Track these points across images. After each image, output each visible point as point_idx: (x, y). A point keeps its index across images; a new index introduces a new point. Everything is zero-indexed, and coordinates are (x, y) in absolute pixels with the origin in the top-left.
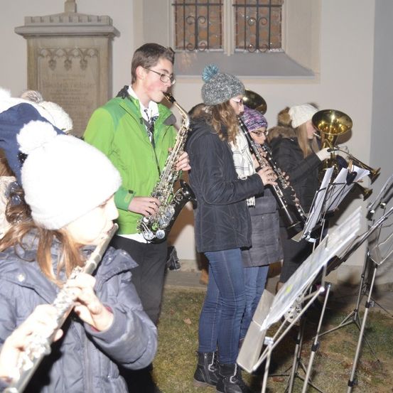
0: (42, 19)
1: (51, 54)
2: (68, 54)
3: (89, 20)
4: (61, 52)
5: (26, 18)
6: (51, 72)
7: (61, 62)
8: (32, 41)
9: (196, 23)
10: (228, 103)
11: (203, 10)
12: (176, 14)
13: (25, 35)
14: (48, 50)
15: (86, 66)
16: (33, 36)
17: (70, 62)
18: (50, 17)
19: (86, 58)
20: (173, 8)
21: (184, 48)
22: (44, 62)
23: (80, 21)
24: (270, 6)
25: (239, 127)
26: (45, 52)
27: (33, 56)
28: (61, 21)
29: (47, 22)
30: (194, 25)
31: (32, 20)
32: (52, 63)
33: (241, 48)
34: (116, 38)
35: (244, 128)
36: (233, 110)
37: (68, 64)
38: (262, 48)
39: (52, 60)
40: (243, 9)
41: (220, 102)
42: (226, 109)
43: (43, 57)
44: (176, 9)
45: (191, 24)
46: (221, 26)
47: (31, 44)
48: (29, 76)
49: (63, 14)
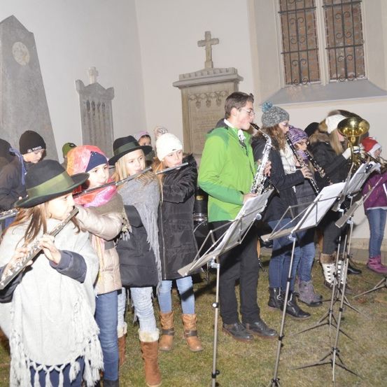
0: (190, 75)
1: (197, 98)
2: (208, 96)
3: (221, 72)
4: (203, 96)
5: (180, 76)
6: (198, 110)
7: (203, 102)
8: (184, 90)
9: (299, 64)
10: (277, 126)
11: (304, 55)
12: (285, 59)
13: (180, 87)
14: (195, 95)
15: (220, 104)
16: (185, 87)
17: (210, 102)
18: (195, 73)
19: (220, 98)
20: (282, 56)
21: (292, 83)
22: (193, 103)
23: (214, 73)
24: (354, 46)
25: (286, 141)
26: (193, 97)
27: (186, 100)
28: (202, 74)
29: (193, 77)
30: (298, 66)
31: (184, 76)
32: (198, 104)
33: (334, 79)
34: (240, 82)
35: (289, 142)
36: (281, 131)
37: (208, 103)
38: (350, 77)
39: (198, 102)
40: (333, 50)
41: (272, 125)
42: (276, 130)
43: (192, 100)
44: (285, 56)
45: (296, 65)
46: (318, 64)
47: (184, 92)
48: (183, 113)
49: (204, 70)
